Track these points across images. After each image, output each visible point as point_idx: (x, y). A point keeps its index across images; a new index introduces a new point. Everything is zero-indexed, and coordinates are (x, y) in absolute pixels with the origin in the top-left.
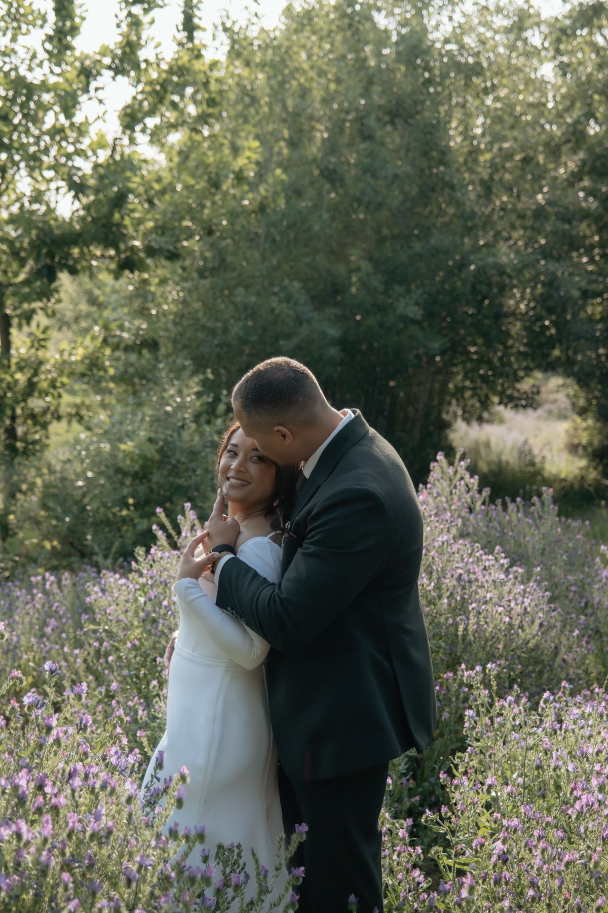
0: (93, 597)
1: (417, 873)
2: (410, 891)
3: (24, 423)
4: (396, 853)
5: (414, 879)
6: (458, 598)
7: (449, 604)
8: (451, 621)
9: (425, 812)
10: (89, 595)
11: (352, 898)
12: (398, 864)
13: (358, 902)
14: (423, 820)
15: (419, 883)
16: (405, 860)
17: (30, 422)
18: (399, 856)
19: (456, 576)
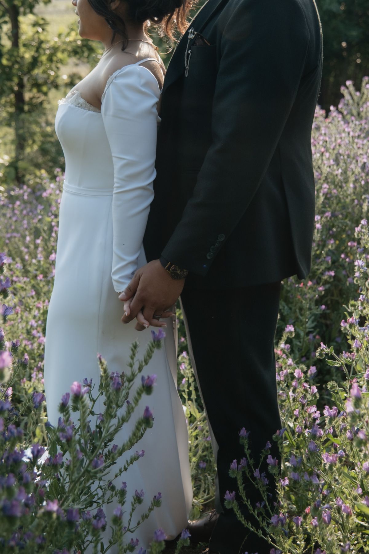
0: (49, 191)
1: (314, 409)
2: (306, 427)
3: (30, 90)
4: (291, 389)
5: (310, 415)
6: (363, 183)
7: (355, 188)
8: (356, 201)
9: (320, 345)
10: (45, 190)
11: (243, 432)
12: (294, 400)
13: (249, 437)
14: (317, 354)
15: (315, 419)
16: (301, 395)
17: (35, 90)
18: (294, 392)
19: (360, 164)
